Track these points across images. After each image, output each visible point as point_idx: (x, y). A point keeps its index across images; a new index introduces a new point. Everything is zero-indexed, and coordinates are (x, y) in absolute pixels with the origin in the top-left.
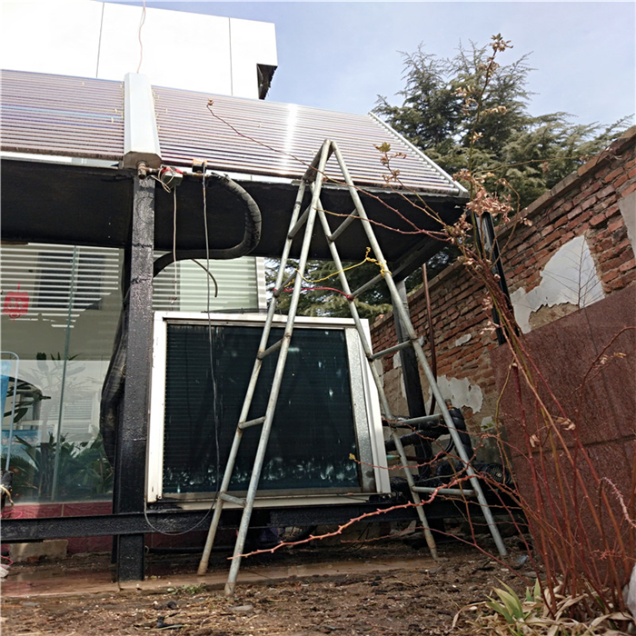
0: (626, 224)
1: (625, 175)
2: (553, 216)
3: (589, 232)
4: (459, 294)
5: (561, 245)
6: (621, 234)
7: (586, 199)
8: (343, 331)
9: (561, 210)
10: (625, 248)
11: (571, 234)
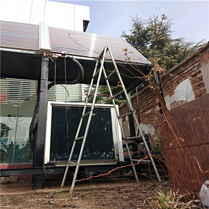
0: (202, 75)
1: (203, 59)
2: (179, 72)
3: (190, 77)
4: (148, 97)
5: (181, 82)
6: (201, 78)
7: (190, 67)
8: (110, 109)
9: (182, 70)
10: (202, 83)
11: (185, 78)
